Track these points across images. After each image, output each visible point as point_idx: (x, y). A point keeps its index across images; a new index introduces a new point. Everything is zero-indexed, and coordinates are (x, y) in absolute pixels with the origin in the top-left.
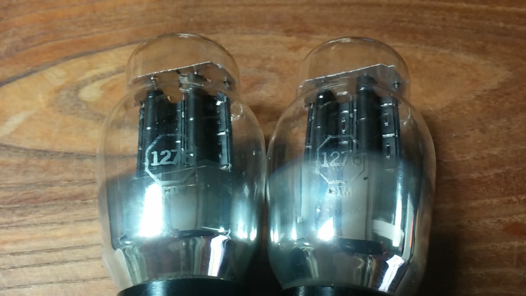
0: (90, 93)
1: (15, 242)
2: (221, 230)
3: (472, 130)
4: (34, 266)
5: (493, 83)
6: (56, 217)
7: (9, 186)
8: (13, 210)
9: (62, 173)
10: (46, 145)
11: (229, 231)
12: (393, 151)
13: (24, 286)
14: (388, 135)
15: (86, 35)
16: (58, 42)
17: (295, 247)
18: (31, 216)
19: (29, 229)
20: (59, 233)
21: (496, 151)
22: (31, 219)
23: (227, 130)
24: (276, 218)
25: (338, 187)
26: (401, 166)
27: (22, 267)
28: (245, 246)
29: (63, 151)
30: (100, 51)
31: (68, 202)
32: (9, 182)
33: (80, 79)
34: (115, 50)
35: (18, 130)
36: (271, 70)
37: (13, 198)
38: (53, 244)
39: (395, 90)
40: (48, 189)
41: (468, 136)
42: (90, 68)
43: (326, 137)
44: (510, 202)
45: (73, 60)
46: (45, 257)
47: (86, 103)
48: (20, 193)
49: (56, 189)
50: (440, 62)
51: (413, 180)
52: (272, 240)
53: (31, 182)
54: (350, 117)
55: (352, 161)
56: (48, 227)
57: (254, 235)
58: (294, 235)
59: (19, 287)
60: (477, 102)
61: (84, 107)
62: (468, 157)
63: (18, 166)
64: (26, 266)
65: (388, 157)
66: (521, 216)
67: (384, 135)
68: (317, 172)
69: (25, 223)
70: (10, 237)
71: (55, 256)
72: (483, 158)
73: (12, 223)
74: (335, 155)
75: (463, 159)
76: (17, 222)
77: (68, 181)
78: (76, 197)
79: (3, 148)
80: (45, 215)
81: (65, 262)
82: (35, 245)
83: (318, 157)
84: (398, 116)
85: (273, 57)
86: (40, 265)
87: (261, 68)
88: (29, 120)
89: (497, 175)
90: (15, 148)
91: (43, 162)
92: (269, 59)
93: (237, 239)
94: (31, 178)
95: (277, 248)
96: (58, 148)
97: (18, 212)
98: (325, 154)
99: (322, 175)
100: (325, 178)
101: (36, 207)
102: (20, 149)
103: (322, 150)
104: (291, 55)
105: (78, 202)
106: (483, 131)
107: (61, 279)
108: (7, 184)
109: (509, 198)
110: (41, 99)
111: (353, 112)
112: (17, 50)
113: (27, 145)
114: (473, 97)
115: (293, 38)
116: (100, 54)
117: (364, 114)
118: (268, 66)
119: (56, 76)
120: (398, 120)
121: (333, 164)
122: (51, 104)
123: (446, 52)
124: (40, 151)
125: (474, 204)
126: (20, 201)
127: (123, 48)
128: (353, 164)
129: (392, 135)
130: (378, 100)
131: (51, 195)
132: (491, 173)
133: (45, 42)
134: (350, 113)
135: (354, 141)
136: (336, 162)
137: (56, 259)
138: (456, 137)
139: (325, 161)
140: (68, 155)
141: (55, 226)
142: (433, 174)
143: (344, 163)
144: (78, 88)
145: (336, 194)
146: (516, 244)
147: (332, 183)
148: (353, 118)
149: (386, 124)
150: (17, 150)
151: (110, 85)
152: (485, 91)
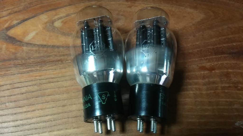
0: (58, 24)
1: (40, 76)
2: (113, 69)
3: (190, 36)
4: (48, 83)
5: (198, 19)
6: (53, 67)
7: (34, 57)
8: (37, 65)
9: (52, 53)
10: (45, 43)
11: (115, 69)
12: (164, 44)
13: (46, 90)
14: (162, 39)
15: (53, 2)
16: (43, 5)
17: (135, 73)
18: (44, 67)
19: (44, 71)
20: (55, 73)
21: (198, 43)
22: (44, 68)
23: (111, 38)
24: (129, 65)
25: (148, 55)
26: (166, 49)
27: (44, 84)
28: (119, 73)
29: (51, 45)
30: (59, 8)
31: (56, 62)
32: (34, 56)
33: (53, 19)
34: (65, 8)
35: (33, 38)
36: (122, 15)
37: (37, 61)
38: (53, 76)
39: (164, 25)
40: (48, 58)
41: (189, 38)
42: (56, 15)
43: (144, 41)
44: (201, 59)
45: (49, 12)
46: (51, 80)
47: (57, 28)
48: (39, 60)
49: (51, 58)
50: (181, 12)
51: (170, 53)
52: (128, 72)
53: (42, 56)
54: (150, 33)
55: (152, 48)
56: (50, 71)
57: (122, 71)
58: (134, 70)
59: (44, 90)
60: (193, 26)
61: (56, 29)
62: (189, 45)
63: (36, 50)
64: (45, 83)
65: (163, 46)
66: (205, 64)
67: (161, 39)
68: (142, 51)
69: (42, 70)
70: (37, 74)
71: (54, 80)
72: (194, 45)
73: (37, 70)
74: (147, 46)
75: (187, 46)
76: (39, 69)
77: (55, 55)
78: (59, 61)
79: (29, 44)
80: (49, 67)
81: (58, 81)
82: (47, 76)
83: (142, 47)
84: (166, 33)
85: (122, 10)
86: (50, 83)
87: (118, 14)
88: (37, 34)
89: (198, 51)
90: (34, 44)
91: (45, 49)
92: (121, 11)
93: (117, 72)
94: (42, 55)
95: (130, 74)
96: (49, 44)
97: (39, 66)
98: (144, 46)
99: (143, 52)
100: (144, 53)
101: (45, 64)
102: (36, 44)
103: (143, 44)
104: (129, 9)
105: (60, 62)
106: (194, 36)
107: (58, 87)
108: (33, 57)
109: (201, 58)
110: (40, 26)
111: (151, 31)
112: (27, 8)
113: (38, 43)
114: (191, 24)
115: (129, 3)
116: (59, 9)
117: (155, 32)
118: (121, 14)
119: (44, 18)
120: (166, 34)
121: (146, 49)
122: (44, 28)
123: (183, 8)
124: (43, 45)
125: (190, 60)
126: (39, 63)
127: (67, 7)
128: (152, 49)
129: (164, 39)
130: (159, 28)
131: (50, 60)
132: (196, 50)
133: (37, 5)
134: (150, 32)
135: (152, 41)
136: (147, 48)
137: (55, 80)
138: (185, 38)
139: (144, 48)
140: (53, 46)
141: (53, 70)
142: (176, 51)
143: (150, 48)
144: (53, 22)
145: (147, 57)
146: (202, 73)
147: (146, 54)
148: (151, 34)
149: (162, 35)
150: (35, 45)
151: (65, 21)
152: (196, 22)
